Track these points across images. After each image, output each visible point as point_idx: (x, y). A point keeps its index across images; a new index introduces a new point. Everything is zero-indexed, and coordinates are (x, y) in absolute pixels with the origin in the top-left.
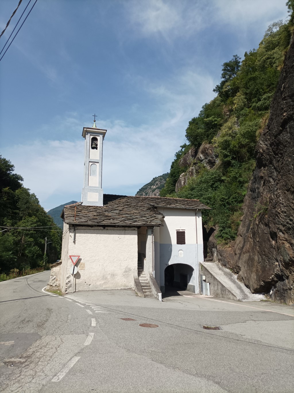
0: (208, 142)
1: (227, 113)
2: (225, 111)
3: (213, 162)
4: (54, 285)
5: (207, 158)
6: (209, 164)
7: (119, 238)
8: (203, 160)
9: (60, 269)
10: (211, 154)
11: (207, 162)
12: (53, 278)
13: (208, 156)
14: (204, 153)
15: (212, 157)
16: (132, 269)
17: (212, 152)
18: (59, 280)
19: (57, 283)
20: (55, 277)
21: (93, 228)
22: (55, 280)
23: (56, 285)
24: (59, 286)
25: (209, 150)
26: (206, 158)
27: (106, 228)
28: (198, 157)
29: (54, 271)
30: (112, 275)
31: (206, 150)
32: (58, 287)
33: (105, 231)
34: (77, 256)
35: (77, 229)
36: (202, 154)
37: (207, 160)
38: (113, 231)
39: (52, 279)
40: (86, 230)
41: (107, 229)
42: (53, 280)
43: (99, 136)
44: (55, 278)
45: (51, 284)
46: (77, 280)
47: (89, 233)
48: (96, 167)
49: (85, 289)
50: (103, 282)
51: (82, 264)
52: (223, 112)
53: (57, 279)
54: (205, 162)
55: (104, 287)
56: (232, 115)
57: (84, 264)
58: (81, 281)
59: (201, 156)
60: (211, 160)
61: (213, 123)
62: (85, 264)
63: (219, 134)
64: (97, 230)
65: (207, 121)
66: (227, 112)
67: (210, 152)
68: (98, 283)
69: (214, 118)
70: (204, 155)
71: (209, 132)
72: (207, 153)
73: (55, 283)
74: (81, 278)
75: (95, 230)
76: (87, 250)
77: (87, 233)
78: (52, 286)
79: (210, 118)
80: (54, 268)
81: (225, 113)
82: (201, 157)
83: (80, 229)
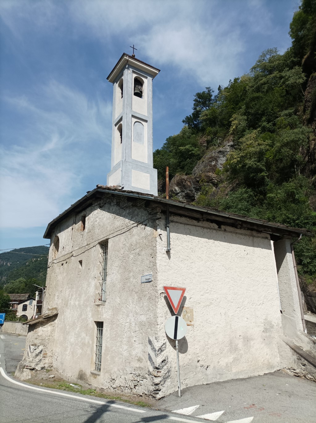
0: (185, 173)
1: (204, 145)
2: (201, 142)
3: (191, 195)
4: (38, 368)
5: (184, 191)
6: (186, 199)
7: (246, 252)
8: (179, 193)
9: (53, 330)
10: (189, 186)
11: (184, 196)
12: (38, 351)
13: (186, 189)
14: (180, 185)
15: (191, 191)
16: (275, 325)
17: (191, 185)
18: (49, 354)
19: (46, 363)
20: (41, 348)
21: (200, 224)
22: (42, 355)
23: (42, 368)
24: (49, 368)
25: (187, 182)
26: (182, 191)
27: (223, 227)
28: (172, 190)
29: (39, 334)
30: (244, 338)
31: (183, 182)
32: (48, 371)
33: (221, 233)
34: (180, 289)
35: (172, 221)
36: (177, 186)
37: (184, 194)
38: (234, 235)
39: (34, 354)
40: (188, 226)
41: (225, 230)
42: (37, 355)
43: (146, 78)
44: (41, 351)
45: (33, 366)
46: (181, 355)
47: (194, 235)
48: (143, 128)
49: (198, 381)
50: (230, 359)
51: (188, 311)
52: (199, 143)
53: (47, 354)
54: (181, 195)
55: (234, 370)
56: (211, 146)
57: (192, 311)
58: (190, 357)
59: (177, 188)
60: (190, 194)
61: (190, 153)
62: (194, 310)
63: (199, 165)
64: (209, 230)
65: (183, 149)
66: (204, 143)
67: (189, 184)
68: (224, 362)
69: (191, 147)
70: (180, 188)
71: (186, 162)
72: (184, 186)
73: (41, 363)
74: (189, 349)
75: (204, 228)
76: (193, 273)
77: (190, 234)
78: (33, 369)
79: (187, 147)
80: (41, 327)
81: (201, 144)
82: (175, 190)
83: (177, 222)
